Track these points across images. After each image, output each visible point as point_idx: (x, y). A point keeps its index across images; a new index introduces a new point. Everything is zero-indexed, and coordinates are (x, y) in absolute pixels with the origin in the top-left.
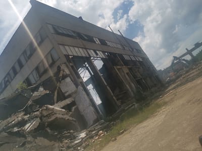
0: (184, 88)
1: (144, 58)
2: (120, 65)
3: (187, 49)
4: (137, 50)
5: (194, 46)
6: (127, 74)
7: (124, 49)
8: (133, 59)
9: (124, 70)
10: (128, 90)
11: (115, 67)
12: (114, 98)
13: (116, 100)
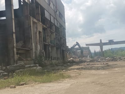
0: (88, 72)
1: (62, 26)
2: (37, 20)
3: (101, 40)
4: (60, 13)
5: (108, 42)
6: (40, 32)
7: (49, 5)
8: (52, 21)
9: (38, 27)
10: (32, 49)
11: (32, 19)
12: (15, 50)
13: (15, 53)
